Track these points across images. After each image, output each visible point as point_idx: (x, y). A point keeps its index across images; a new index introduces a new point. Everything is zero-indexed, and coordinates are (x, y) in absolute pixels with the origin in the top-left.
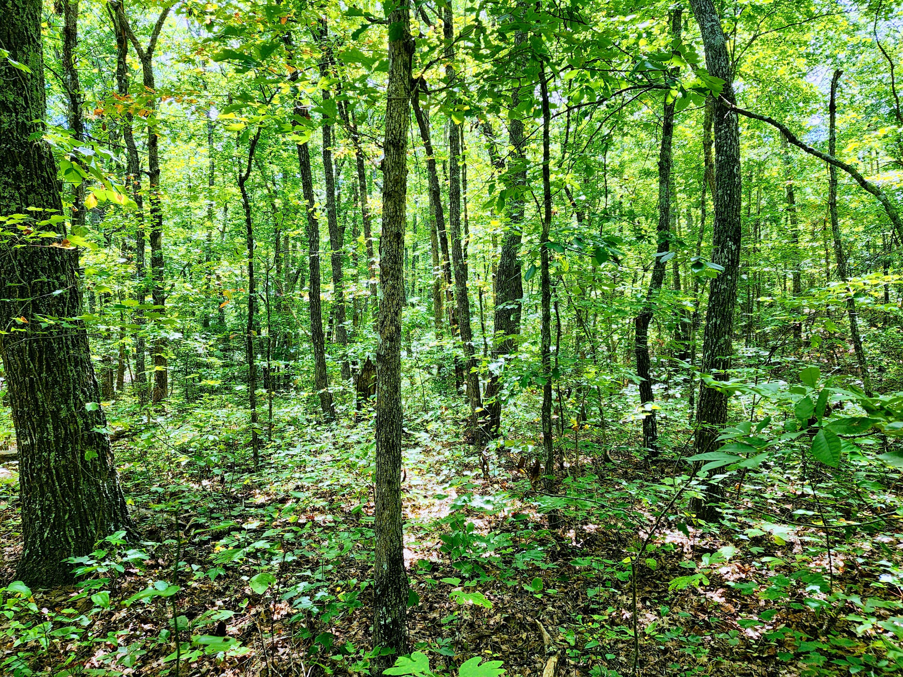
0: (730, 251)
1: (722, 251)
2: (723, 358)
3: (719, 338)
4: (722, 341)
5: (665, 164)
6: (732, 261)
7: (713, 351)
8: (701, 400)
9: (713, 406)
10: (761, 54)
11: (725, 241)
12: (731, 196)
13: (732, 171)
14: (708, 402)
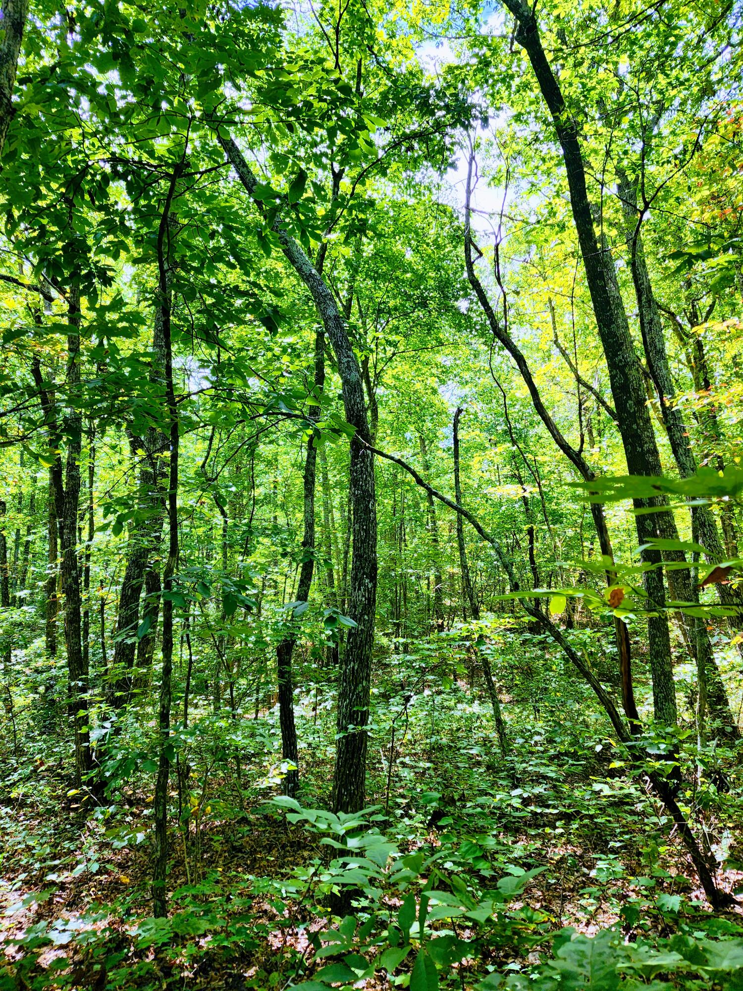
0: (367, 589)
1: (359, 589)
2: (360, 709)
3: (356, 686)
4: (360, 688)
5: (310, 478)
6: (369, 599)
7: (351, 700)
8: (339, 758)
9: (352, 765)
10: (400, 369)
11: (362, 579)
12: (367, 531)
13: (367, 506)
14: (346, 760)
